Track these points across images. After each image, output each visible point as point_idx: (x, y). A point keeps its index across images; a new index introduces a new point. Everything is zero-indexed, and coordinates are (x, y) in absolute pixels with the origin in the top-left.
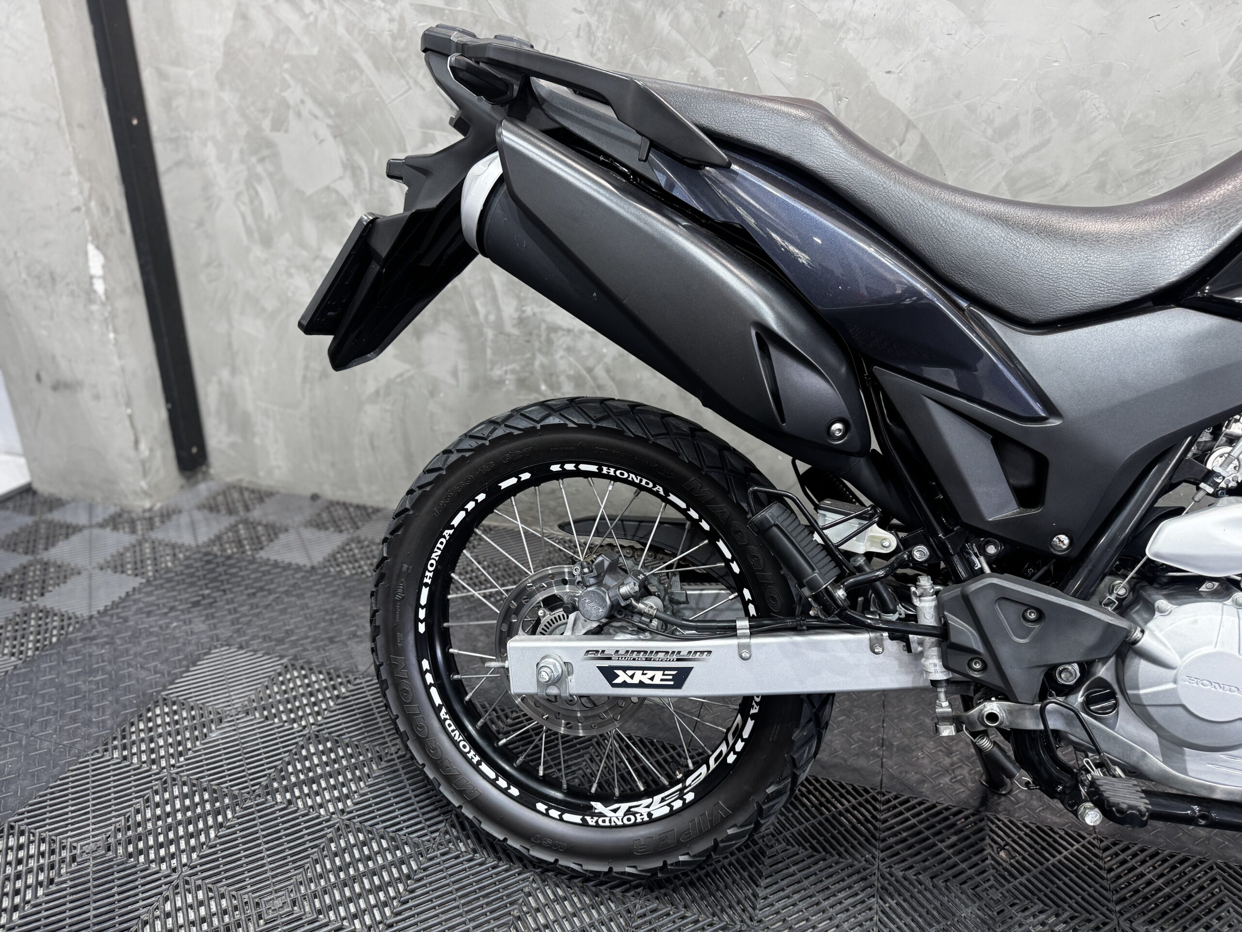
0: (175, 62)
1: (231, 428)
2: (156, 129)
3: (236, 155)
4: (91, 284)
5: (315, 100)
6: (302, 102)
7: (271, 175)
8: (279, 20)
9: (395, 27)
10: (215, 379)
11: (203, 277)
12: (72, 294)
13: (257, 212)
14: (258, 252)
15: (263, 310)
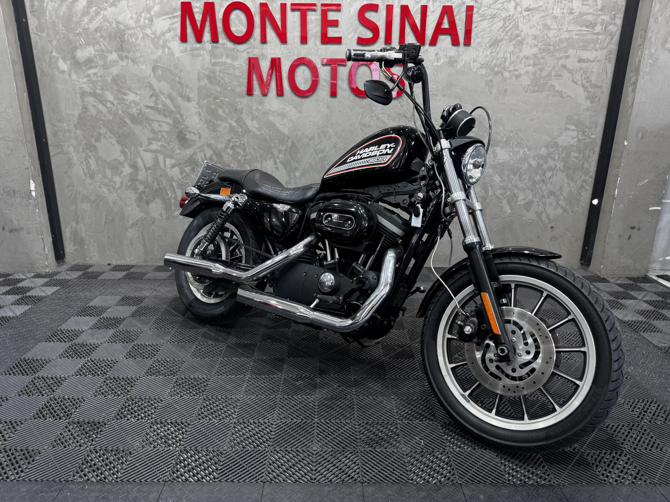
0: (59, 121)
1: (75, 244)
2: (49, 142)
3: (81, 150)
4: (31, 193)
5: (111, 133)
6: (106, 133)
7: (94, 156)
8: (98, 109)
9: (138, 112)
10: (70, 226)
11: (66, 191)
12: (22, 197)
13: (89, 168)
14: (88, 181)
15: (90, 200)
